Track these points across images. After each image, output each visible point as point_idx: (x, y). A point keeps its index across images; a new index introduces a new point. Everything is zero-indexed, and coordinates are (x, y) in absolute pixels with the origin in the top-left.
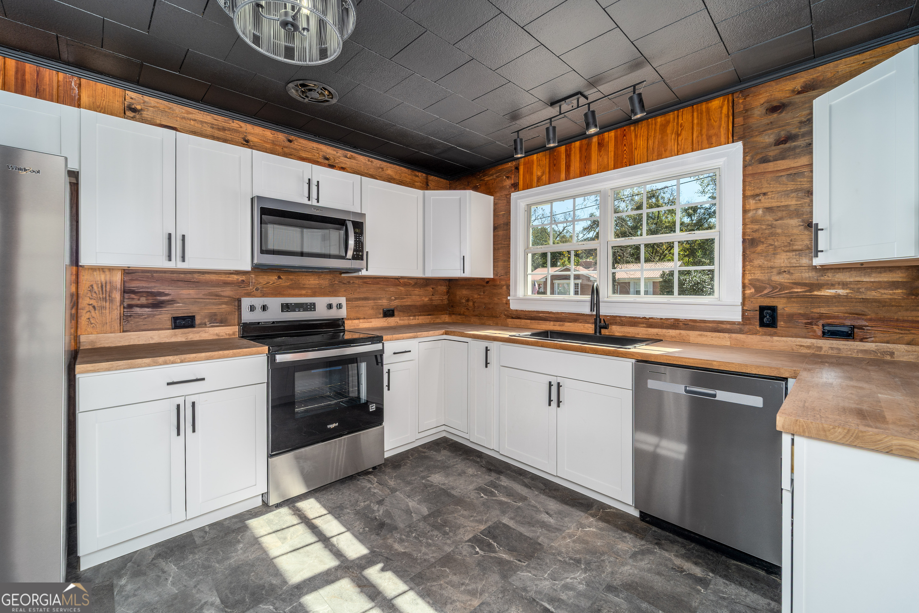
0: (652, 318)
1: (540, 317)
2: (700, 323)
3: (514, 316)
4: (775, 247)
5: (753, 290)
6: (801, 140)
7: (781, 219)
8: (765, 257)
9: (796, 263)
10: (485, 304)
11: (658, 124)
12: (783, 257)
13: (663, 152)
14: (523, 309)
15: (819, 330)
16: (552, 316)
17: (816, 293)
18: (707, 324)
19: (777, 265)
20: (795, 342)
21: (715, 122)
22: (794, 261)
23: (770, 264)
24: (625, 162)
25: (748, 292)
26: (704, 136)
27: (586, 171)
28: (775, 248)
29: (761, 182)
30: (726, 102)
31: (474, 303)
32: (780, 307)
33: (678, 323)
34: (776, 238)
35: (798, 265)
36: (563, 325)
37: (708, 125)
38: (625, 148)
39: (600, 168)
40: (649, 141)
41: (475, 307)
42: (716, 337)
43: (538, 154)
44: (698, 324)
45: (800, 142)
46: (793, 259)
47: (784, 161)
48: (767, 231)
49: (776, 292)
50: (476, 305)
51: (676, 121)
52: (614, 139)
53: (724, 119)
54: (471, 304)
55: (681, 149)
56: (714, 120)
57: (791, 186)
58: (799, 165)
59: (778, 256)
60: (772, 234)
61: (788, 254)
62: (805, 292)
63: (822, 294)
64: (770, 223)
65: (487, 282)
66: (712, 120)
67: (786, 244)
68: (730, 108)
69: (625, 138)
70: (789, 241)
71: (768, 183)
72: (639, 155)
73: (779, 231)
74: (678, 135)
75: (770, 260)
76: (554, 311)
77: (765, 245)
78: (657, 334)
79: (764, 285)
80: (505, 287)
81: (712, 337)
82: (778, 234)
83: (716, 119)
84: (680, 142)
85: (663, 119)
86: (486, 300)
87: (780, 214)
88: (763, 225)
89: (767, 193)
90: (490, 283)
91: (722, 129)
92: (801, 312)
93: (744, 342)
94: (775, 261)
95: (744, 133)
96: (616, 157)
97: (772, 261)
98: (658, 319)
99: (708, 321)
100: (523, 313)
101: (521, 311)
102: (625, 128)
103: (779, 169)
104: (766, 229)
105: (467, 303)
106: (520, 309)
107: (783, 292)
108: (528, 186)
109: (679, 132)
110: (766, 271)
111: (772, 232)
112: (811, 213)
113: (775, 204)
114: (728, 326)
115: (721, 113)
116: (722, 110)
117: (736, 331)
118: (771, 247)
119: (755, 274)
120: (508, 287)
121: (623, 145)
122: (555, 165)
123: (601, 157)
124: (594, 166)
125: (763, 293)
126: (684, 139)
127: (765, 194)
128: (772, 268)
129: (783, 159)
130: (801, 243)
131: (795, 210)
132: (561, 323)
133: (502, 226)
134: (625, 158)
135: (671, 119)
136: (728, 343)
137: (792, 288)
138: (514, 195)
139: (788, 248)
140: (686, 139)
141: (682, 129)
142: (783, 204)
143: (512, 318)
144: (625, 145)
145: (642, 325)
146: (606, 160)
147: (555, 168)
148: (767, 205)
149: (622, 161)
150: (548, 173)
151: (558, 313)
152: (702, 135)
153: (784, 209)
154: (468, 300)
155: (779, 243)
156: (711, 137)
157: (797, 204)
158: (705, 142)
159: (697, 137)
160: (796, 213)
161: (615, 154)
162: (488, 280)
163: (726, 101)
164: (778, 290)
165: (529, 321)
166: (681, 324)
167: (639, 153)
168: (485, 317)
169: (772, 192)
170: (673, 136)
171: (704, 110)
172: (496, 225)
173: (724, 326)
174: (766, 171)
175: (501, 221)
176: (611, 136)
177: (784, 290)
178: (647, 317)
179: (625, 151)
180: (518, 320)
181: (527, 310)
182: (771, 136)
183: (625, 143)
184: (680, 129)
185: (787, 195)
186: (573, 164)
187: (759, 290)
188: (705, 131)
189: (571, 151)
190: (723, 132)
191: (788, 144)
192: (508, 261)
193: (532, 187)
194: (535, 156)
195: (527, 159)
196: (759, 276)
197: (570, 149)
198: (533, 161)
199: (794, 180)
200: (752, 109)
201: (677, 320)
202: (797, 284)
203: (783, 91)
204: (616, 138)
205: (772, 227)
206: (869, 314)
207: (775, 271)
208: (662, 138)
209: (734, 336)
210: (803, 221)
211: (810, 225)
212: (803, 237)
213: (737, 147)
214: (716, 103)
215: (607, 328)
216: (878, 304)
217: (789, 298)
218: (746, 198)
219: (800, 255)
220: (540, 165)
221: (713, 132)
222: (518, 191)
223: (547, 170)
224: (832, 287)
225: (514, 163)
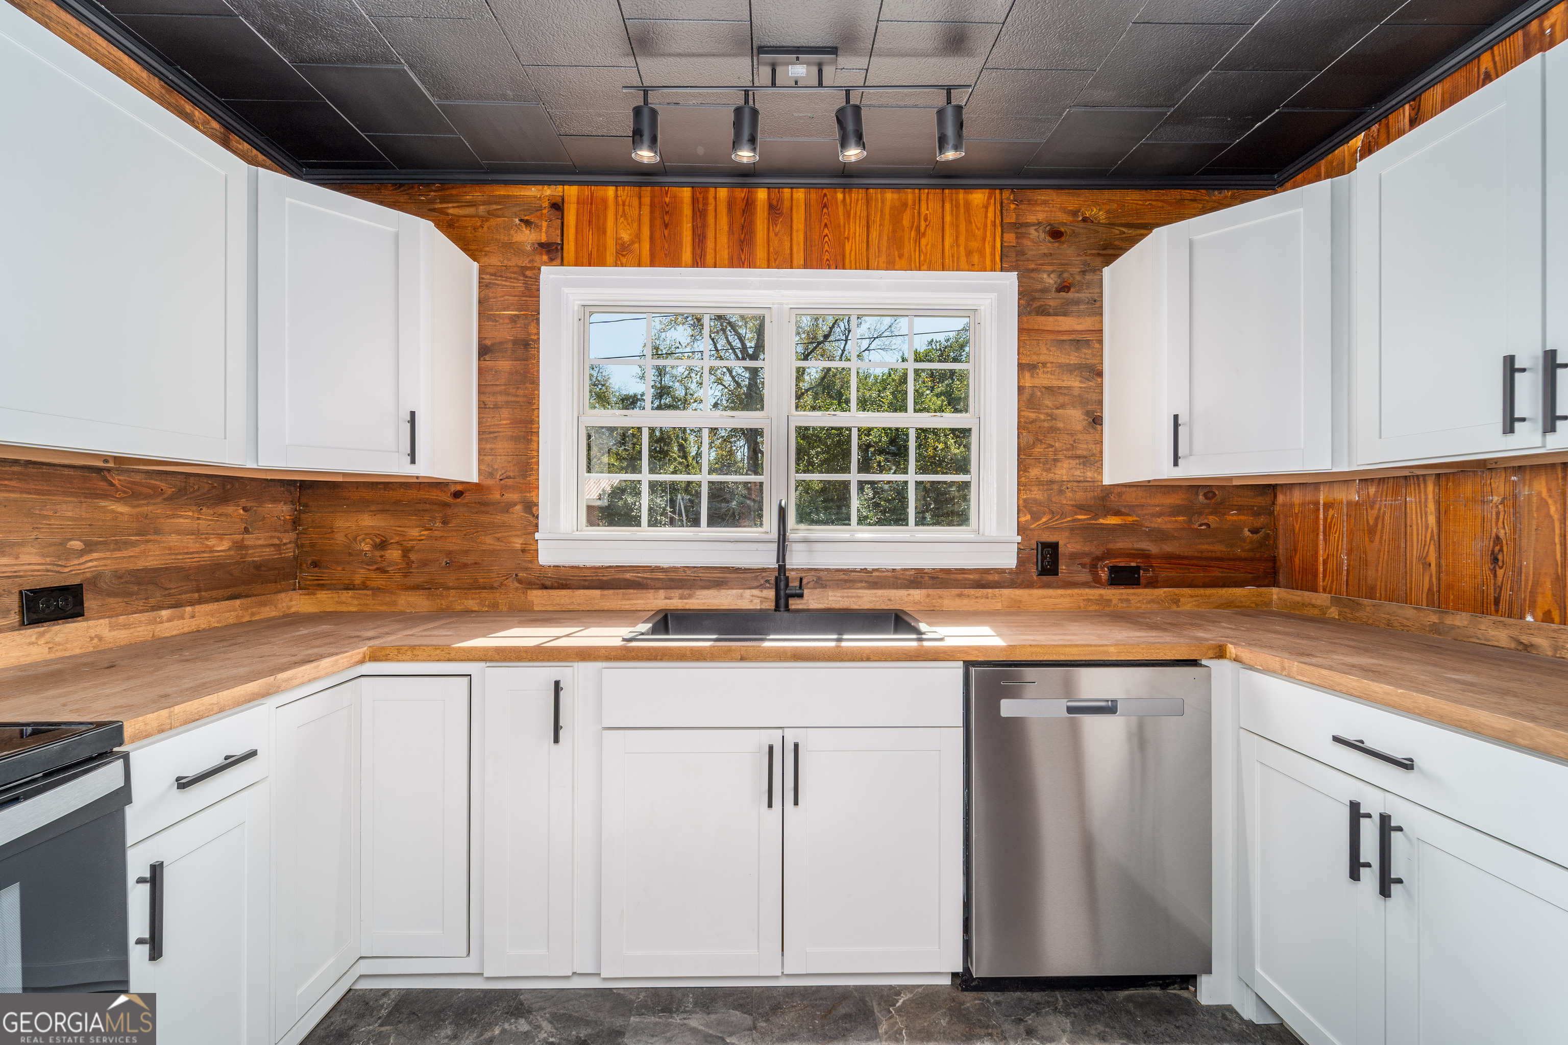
0: (877, 570)
1: (626, 580)
2: (956, 574)
3: (548, 583)
4: (1056, 450)
5: (1028, 517)
6: (1086, 291)
7: (1062, 406)
8: (1044, 464)
9: (1079, 476)
10: (449, 553)
11: (888, 203)
12: (1065, 465)
13: (897, 259)
14: (576, 564)
15: (1104, 575)
16: (661, 576)
17: (1101, 521)
18: (966, 576)
19: (1057, 478)
20: (1082, 595)
21: (979, 229)
22: (1078, 473)
23: (1051, 476)
24: (827, 260)
25: (1023, 519)
26: (962, 249)
27: (743, 257)
28: (1056, 452)
29: (1038, 344)
30: (992, 201)
31: (406, 552)
32: (1061, 543)
33: (922, 577)
34: (1057, 435)
35: (1082, 478)
36: (690, 596)
37: (967, 231)
38: (826, 231)
39: (775, 260)
40: (871, 230)
41: (409, 563)
42: (982, 597)
43: (620, 189)
44: (953, 576)
45: (1084, 295)
46: (1076, 469)
47: (1066, 318)
48: (1046, 424)
49: (1056, 520)
50: (413, 556)
51: (917, 207)
52: (803, 207)
53: (990, 228)
54: (394, 554)
55: (925, 261)
56: (976, 225)
57: (1074, 359)
58: (1084, 329)
59: (1059, 464)
60: (1053, 429)
61: (1071, 461)
62: (1090, 519)
63: (1108, 522)
64: (1049, 411)
65: (458, 494)
66: (974, 225)
67: (1069, 446)
68: (998, 213)
69: (825, 210)
70: (1072, 442)
71: (1048, 349)
72: (853, 253)
73: (1060, 425)
74: (920, 235)
75: (1050, 469)
76: (666, 566)
77: (1043, 446)
78: (890, 600)
79: (1042, 508)
80: (519, 508)
81: (977, 597)
82: (1059, 429)
83: (979, 225)
84: (923, 247)
85: (896, 196)
86: (455, 543)
87: (1061, 399)
88: (1041, 413)
89: (1046, 364)
90: (468, 497)
91: (987, 245)
92: (1087, 549)
93: (1020, 601)
94: (1057, 472)
95: (1017, 261)
96: (808, 243)
97: (1053, 471)
98: (888, 571)
99: (970, 570)
100: (577, 572)
101: (572, 567)
102: (825, 191)
103: (1060, 329)
104: (1044, 421)
105: (378, 553)
106: (567, 564)
107: (1066, 520)
108: (590, 259)
109: (922, 229)
110: (1046, 487)
111: (1051, 427)
112: (1100, 403)
113: (1055, 383)
115: (986, 217)
116: (987, 212)
117: (1006, 584)
118: (1050, 449)
119: (1031, 491)
120: (531, 507)
121: (823, 224)
122: (666, 226)
123: (776, 235)
124: (760, 253)
125: (1040, 522)
126: (930, 244)
127: (1044, 364)
128: (1052, 482)
129: (1065, 314)
130: (1086, 446)
131: (1079, 395)
132: (686, 592)
133: (510, 345)
134: (827, 251)
135: (910, 202)
136: (999, 606)
137: (1076, 514)
138: (550, 276)
139: (1071, 452)
140: (933, 246)
141: (927, 226)
142: (1065, 384)
143: (544, 587)
144: (826, 225)
145: (859, 585)
146: (787, 244)
147: (666, 232)
148: (1046, 383)
149: (821, 255)
150: (648, 240)
151: (675, 569)
152: (958, 246)
153: (1066, 392)
154: (383, 545)
155: (1061, 445)
156: (972, 253)
157: (1081, 387)
158: (963, 259)
159: (952, 247)
160: (1081, 401)
161: (806, 238)
162: (459, 488)
163: (993, 198)
164: (1059, 516)
165: (597, 592)
166: (927, 578)
167: (854, 248)
168: (449, 588)
169: (1052, 363)
170: (913, 234)
171: (962, 202)
172: (488, 342)
173: (990, 578)
174: (1045, 329)
175: (503, 333)
176: (798, 200)
177: (1066, 517)
178: (869, 568)
179: (826, 239)
180: (564, 592)
181: (588, 565)
182: (1052, 276)
183: (826, 220)
184: (923, 224)
185: (1071, 372)
186: (710, 235)
187: (1035, 517)
188: (962, 239)
189: (706, 204)
190: (988, 250)
191: (1070, 295)
192: (530, 441)
193: (603, 264)
194: (611, 191)
195: (586, 190)
196: (1036, 494)
197: (706, 199)
198: (604, 201)
199: (1078, 349)
200: (1028, 225)
201: (920, 572)
202: (1081, 508)
203: (1064, 210)
204: (807, 205)
205: (1053, 417)
206: (1153, 549)
207: (1055, 487)
208: (894, 231)
209: (1006, 592)
210: (1088, 413)
211: (1096, 421)
212: (1088, 437)
213: (1010, 280)
214: (978, 197)
215: (801, 596)
216: (1161, 535)
217: (1072, 529)
218: (1021, 367)
219: (1084, 464)
220: (624, 215)
221: (974, 245)
222: (562, 264)
223: (646, 232)
224: (1118, 513)
225: (548, 191)
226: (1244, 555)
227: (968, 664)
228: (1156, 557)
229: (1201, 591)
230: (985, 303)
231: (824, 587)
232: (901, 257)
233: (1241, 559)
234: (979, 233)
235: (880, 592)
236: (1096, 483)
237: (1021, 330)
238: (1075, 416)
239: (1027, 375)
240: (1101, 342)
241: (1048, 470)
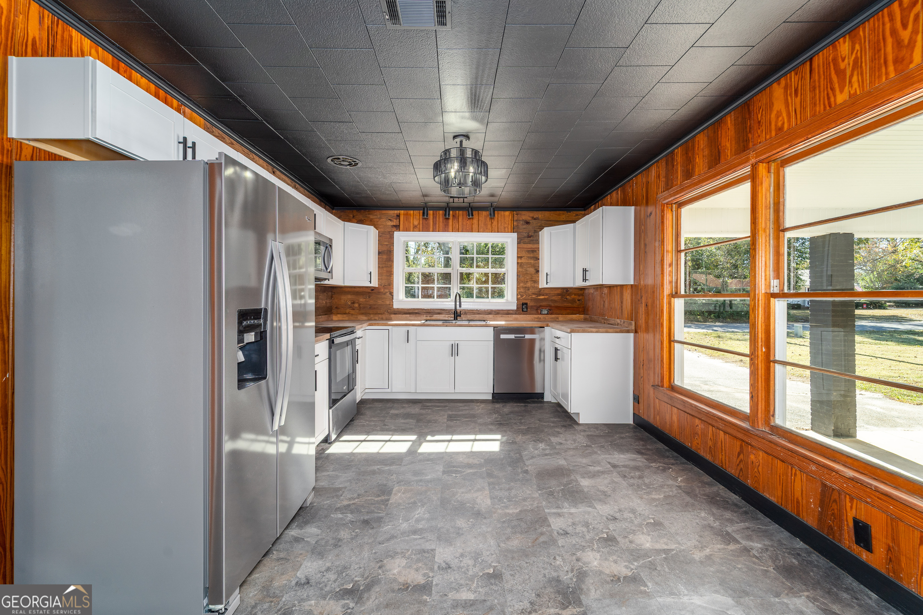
0: (480, 310)
1: (415, 312)
2: (501, 311)
3: (397, 312)
5: (519, 296)
7: (529, 268)
10: (370, 305)
11: (483, 215)
12: (529, 283)
15: (540, 312)
16: (424, 311)
17: (539, 297)
19: (527, 286)
20: (533, 316)
24: (468, 230)
26: (503, 227)
27: (446, 229)
28: (527, 279)
29: (522, 251)
30: (511, 214)
31: (359, 305)
32: (528, 303)
34: (527, 275)
35: (534, 286)
36: (432, 316)
37: (504, 222)
39: (454, 230)
40: (479, 223)
41: (360, 307)
42: (507, 317)
43: (414, 211)
45: (535, 239)
46: (532, 284)
47: (530, 245)
49: (527, 297)
50: (361, 306)
53: (510, 221)
54: (356, 305)
55: (493, 230)
57: (532, 255)
58: (534, 247)
61: (531, 282)
62: (536, 297)
63: (541, 298)
65: (372, 290)
66: (506, 220)
68: (512, 217)
70: (531, 277)
71: (525, 253)
72: (475, 228)
73: (528, 272)
74: (492, 223)
76: (426, 308)
77: (524, 278)
78: (483, 318)
79: (524, 294)
80: (388, 293)
84: (492, 227)
85: (486, 213)
86: (372, 302)
87: (528, 266)
88: (523, 269)
90: (375, 291)
91: (509, 225)
92: (534, 305)
93: (518, 318)
95: (517, 230)
96: (463, 226)
98: (483, 310)
99: (504, 310)
100: (404, 310)
101: (402, 309)
103: (528, 247)
104: (524, 271)
105: (352, 305)
107: (529, 297)
108: (407, 230)
109: (492, 221)
110: (524, 289)
111: (526, 273)
112: (539, 267)
113: (527, 262)
114: (511, 312)
116: (509, 217)
117: (514, 314)
119: (520, 289)
120: (391, 294)
121: (467, 220)
122: (426, 221)
123: (455, 223)
124: (450, 228)
125: (523, 298)
126: (494, 225)
127: (524, 257)
128: (526, 287)
130: (535, 278)
133: (386, 252)
134: (468, 228)
136: (512, 319)
137: (532, 295)
138: (396, 234)
139: (531, 280)
141: (494, 221)
142: (529, 262)
143: (395, 314)
145: (476, 314)
146: (457, 226)
147: (426, 223)
148: (524, 261)
149: (466, 229)
150: (421, 225)
151: (428, 309)
153: (530, 264)
154: (353, 303)
155: (528, 277)
156: (505, 228)
157: (534, 263)
158: (503, 229)
159: (500, 226)
160: (533, 266)
161: (462, 224)
162: (373, 288)
165: (408, 315)
167: (475, 226)
168: (370, 314)
169: (526, 256)
170: (490, 223)
171: (503, 215)
172: (380, 251)
174: (524, 247)
175: (385, 248)
176: (460, 215)
179: (468, 224)
180: (400, 314)
181: (406, 308)
182: (526, 234)
185: (531, 259)
186: (438, 223)
187: (522, 296)
188: (502, 224)
189: (436, 215)
190: (510, 227)
191: (531, 238)
192: (391, 276)
193: (410, 231)
194: (412, 212)
195: (406, 212)
196: (522, 290)
197: (436, 214)
198: (410, 215)
199: (533, 253)
200: (520, 220)
201: (492, 310)
202: (534, 294)
203: (529, 216)
204: (463, 215)
205: (526, 270)
206: (553, 305)
207: (527, 288)
208: (485, 222)
209: (514, 316)
210: (536, 269)
211: (538, 271)
212: (535, 275)
213: (515, 235)
214: (507, 213)
215: (460, 316)
216: (555, 301)
217: (531, 299)
218: (518, 257)
219: (534, 282)
220: (416, 218)
221: (506, 226)
222: (399, 231)
223: (421, 222)
224: (543, 295)
225: (396, 212)
226: (576, 306)
227: (494, 327)
228: (553, 307)
229: (564, 316)
230: (509, 240)
231: (466, 314)
232: (487, 229)
233: (575, 307)
234: (507, 223)
235: (481, 315)
236: (537, 288)
237: (518, 248)
238: (532, 270)
239: (520, 259)
240: (539, 251)
241: (525, 284)
